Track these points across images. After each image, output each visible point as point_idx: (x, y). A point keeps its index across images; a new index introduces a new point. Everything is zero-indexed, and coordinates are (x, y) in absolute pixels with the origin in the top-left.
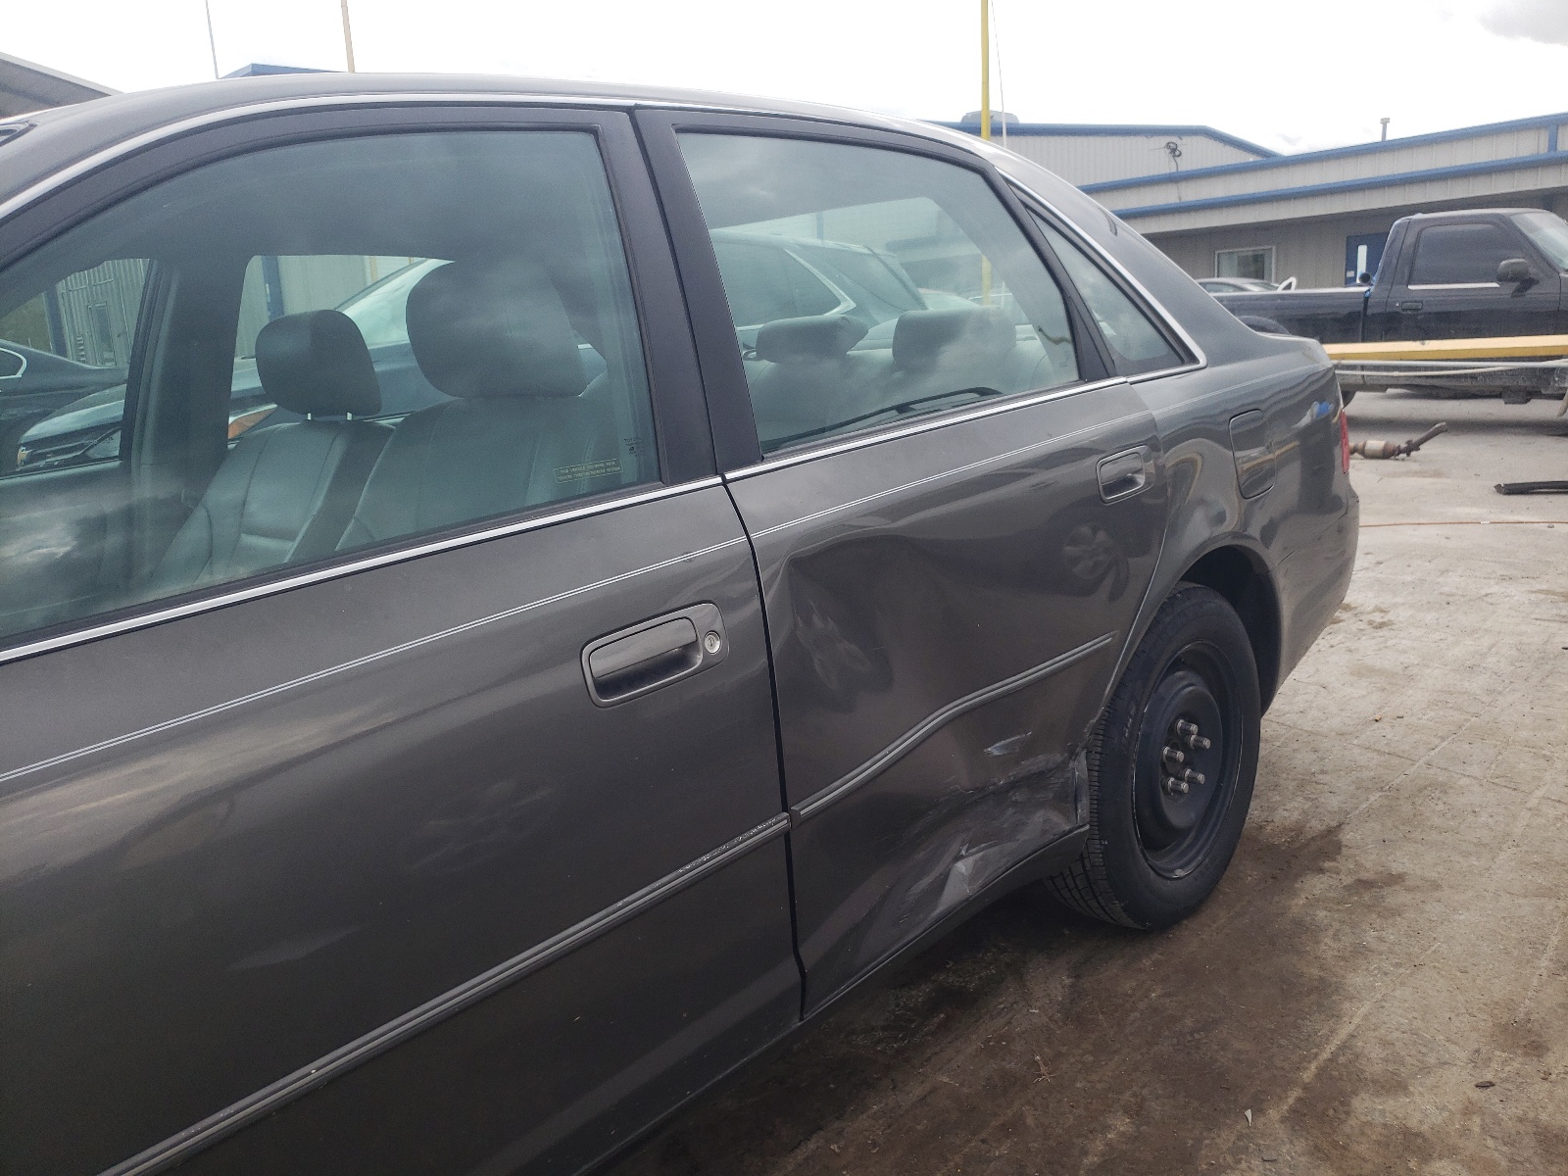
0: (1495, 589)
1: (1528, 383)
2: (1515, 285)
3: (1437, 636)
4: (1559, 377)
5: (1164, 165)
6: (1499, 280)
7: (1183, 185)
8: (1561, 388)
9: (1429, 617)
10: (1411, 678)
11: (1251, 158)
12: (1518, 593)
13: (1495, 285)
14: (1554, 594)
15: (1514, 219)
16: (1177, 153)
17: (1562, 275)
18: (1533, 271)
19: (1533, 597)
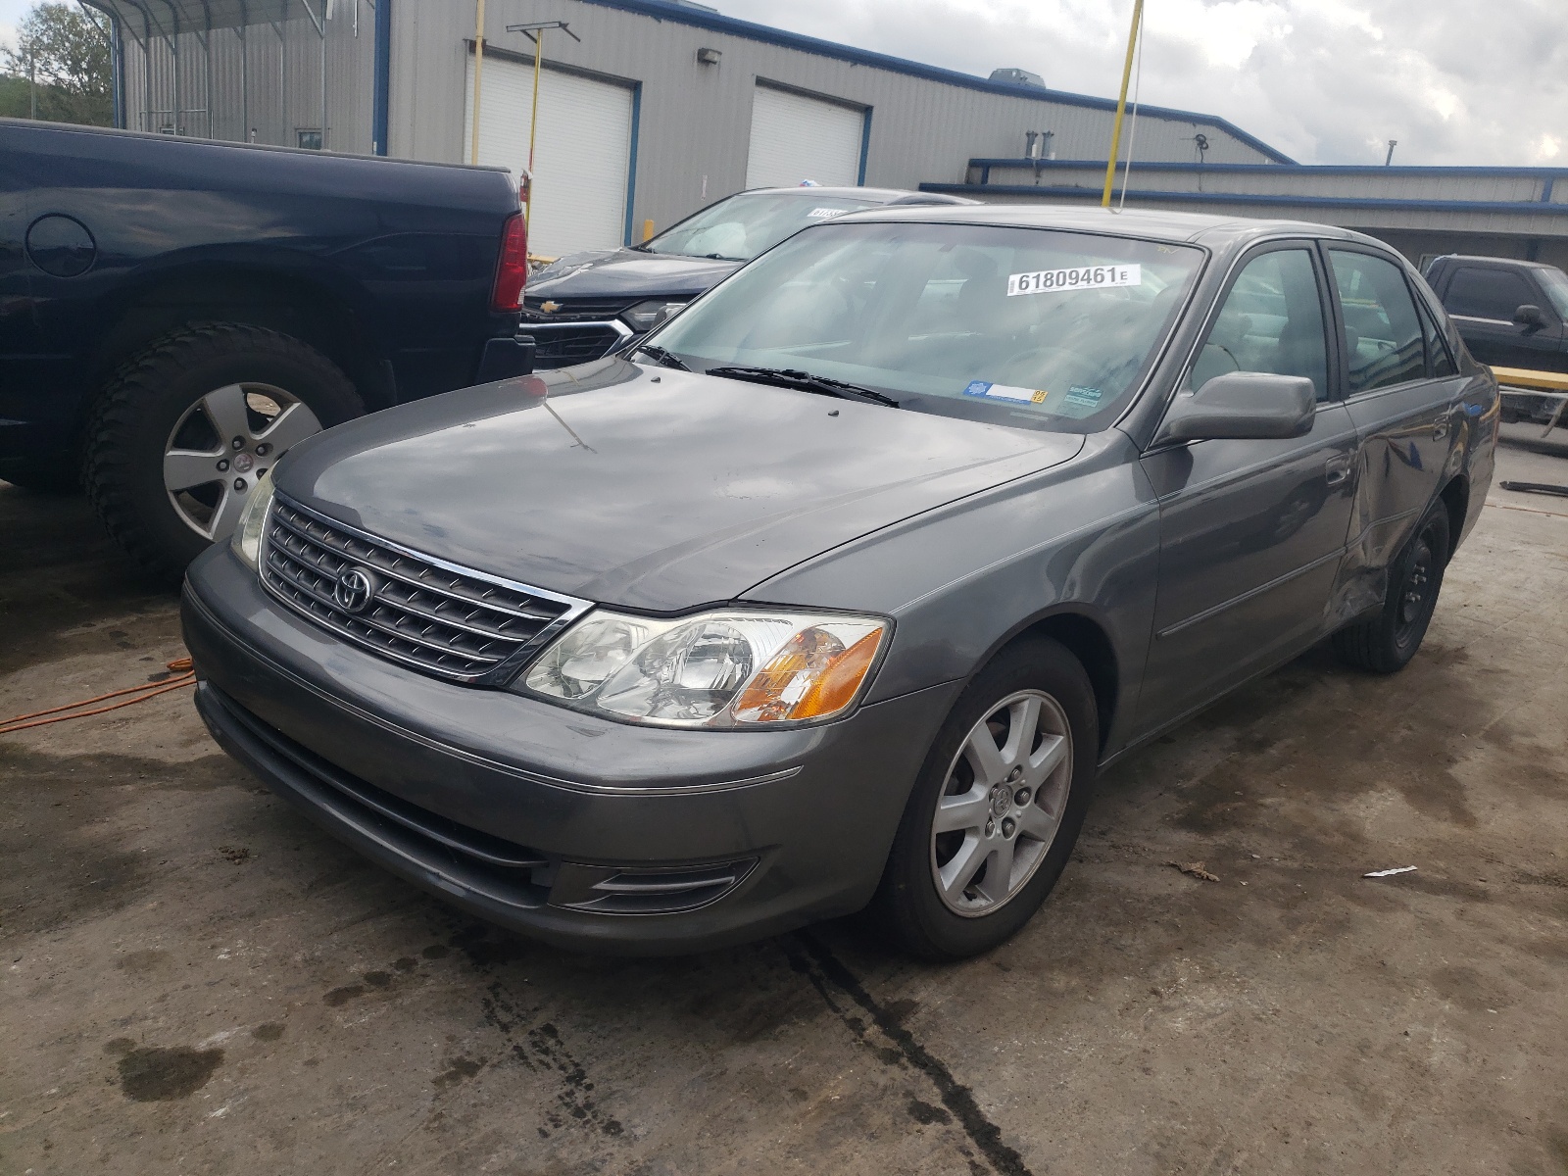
0: (1519, 548)
1: (1522, 407)
2: (1527, 326)
3: (1488, 568)
4: (1548, 406)
5: (1189, 155)
6: (1516, 320)
7: (1205, 176)
8: (1548, 415)
9: (1480, 557)
10: (1479, 588)
11: (1267, 161)
12: (1536, 552)
13: (1510, 324)
14: (1560, 555)
15: (1535, 272)
16: (1204, 146)
17: (1565, 324)
18: (1543, 317)
19: (1547, 556)
